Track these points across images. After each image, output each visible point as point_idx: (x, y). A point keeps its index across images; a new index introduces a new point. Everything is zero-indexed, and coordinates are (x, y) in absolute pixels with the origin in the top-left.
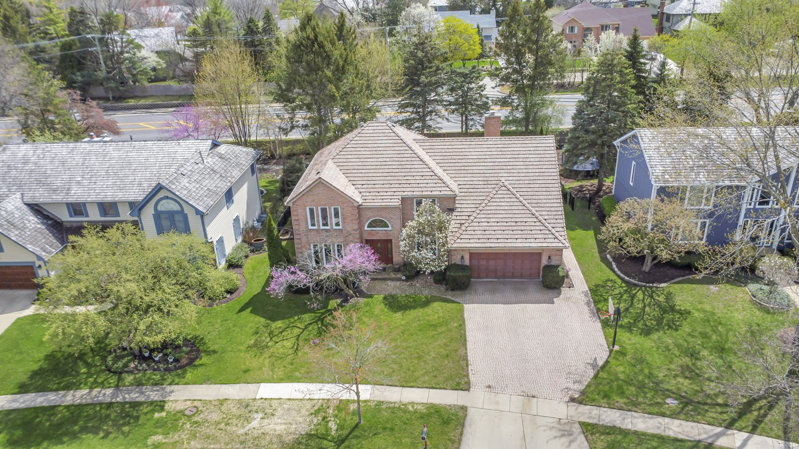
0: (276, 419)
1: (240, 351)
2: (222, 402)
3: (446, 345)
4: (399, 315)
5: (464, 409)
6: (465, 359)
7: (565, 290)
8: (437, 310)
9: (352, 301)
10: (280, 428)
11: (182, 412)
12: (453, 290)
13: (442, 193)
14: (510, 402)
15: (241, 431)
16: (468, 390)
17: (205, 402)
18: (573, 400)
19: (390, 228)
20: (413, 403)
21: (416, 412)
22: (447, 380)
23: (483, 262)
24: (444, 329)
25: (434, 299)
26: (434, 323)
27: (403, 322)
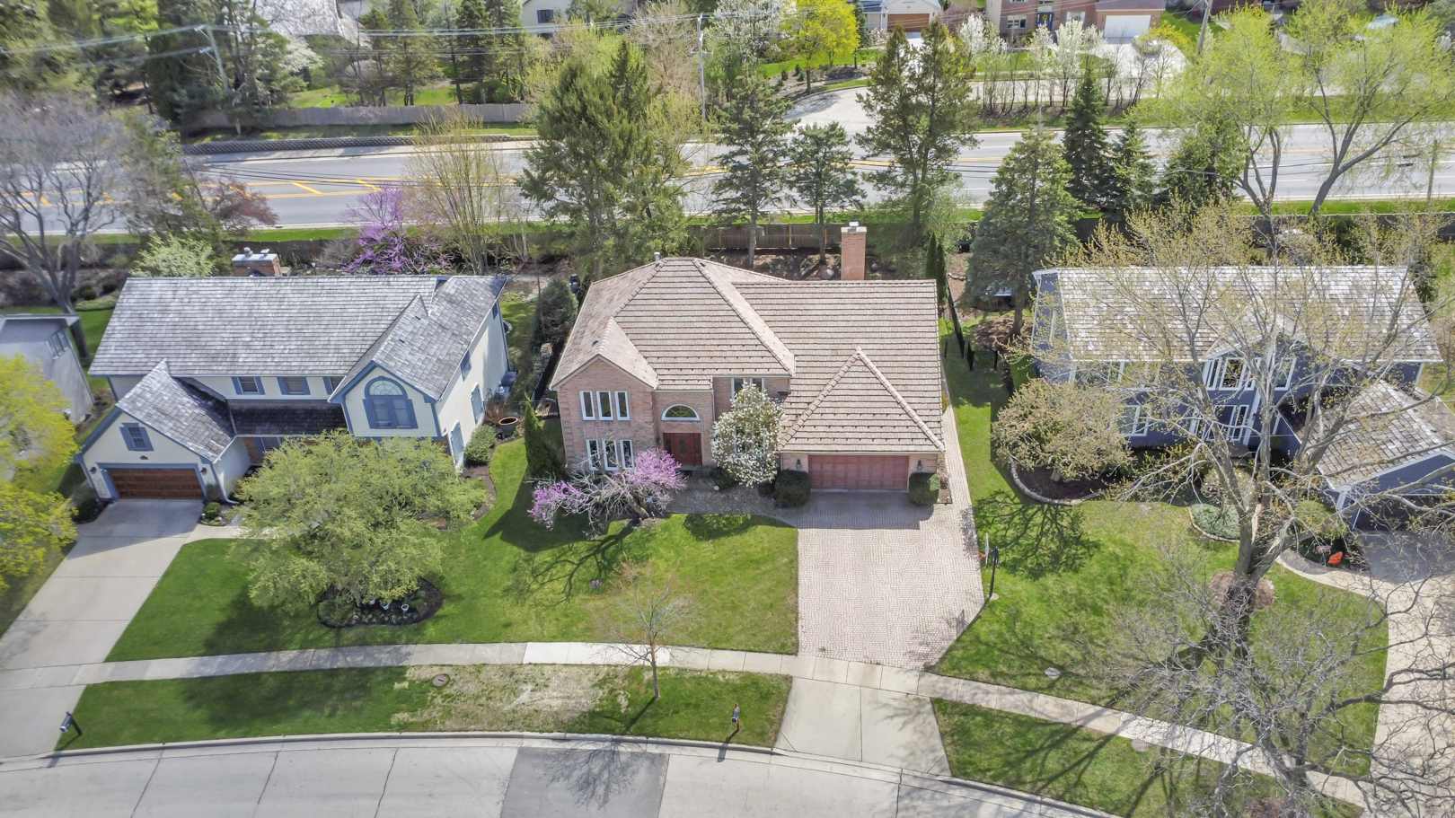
0: (550, 692)
1: (496, 596)
2: (479, 668)
3: (770, 590)
4: (707, 547)
5: (788, 679)
6: (795, 611)
7: (939, 509)
8: (761, 537)
9: (644, 523)
10: (556, 704)
11: (429, 682)
12: (785, 506)
13: (771, 372)
14: (846, 671)
15: (507, 708)
16: (795, 654)
17: (456, 668)
18: (928, 669)
19: (698, 418)
20: (724, 672)
21: (727, 683)
22: (769, 639)
23: (828, 468)
24: (769, 567)
25: (756, 520)
26: (755, 557)
27: (714, 557)
